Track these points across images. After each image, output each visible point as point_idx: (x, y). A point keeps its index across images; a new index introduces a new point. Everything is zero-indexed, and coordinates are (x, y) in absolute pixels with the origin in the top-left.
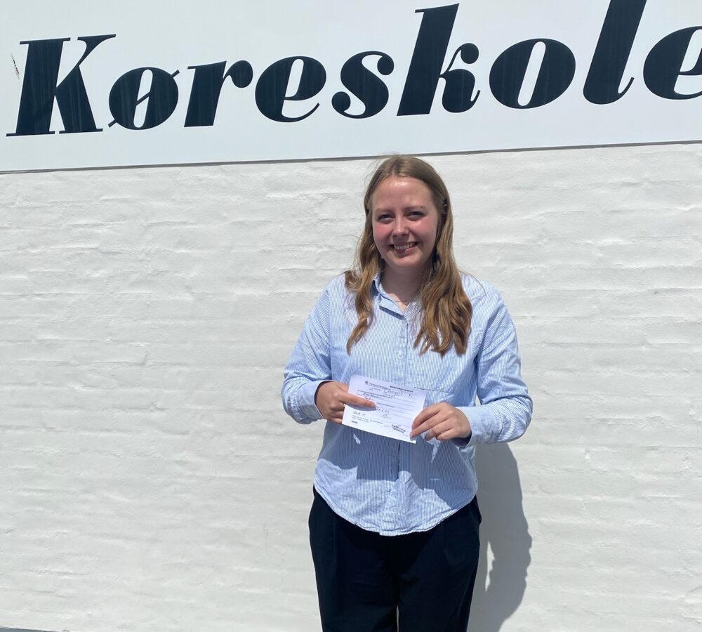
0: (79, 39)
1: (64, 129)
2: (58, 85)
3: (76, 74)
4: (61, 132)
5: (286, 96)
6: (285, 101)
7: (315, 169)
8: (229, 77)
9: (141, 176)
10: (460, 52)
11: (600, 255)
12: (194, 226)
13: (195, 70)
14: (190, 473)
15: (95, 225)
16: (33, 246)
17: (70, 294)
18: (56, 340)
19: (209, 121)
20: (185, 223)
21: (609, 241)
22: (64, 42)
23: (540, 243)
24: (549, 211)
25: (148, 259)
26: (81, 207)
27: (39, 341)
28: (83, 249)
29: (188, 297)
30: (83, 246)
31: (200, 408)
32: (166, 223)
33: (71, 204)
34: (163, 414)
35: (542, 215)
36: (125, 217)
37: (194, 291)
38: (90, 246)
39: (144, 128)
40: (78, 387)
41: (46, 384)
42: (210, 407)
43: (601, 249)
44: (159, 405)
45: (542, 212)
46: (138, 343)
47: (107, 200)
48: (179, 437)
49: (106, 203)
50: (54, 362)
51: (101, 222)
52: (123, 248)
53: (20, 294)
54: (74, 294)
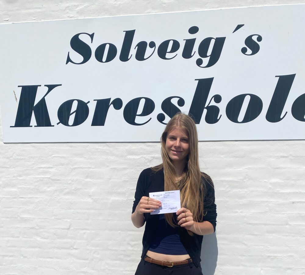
0: (45, 86)
1: (36, 125)
2: (34, 105)
3: (43, 101)
4: (35, 126)
5: (137, 114)
6: (136, 116)
7: (149, 146)
8: (112, 105)
9: (71, 147)
10: (214, 98)
12: (94, 169)
13: (96, 101)
15: (49, 168)
16: (20, 176)
17: (36, 198)
18: (29, 218)
19: (102, 124)
20: (90, 168)
21: (274, 180)
22: (38, 87)
25: (73, 183)
26: (43, 159)
27: (21, 218)
28: (43, 178)
29: (90, 200)
30: (43, 176)
31: (93, 248)
32: (81, 168)
33: (38, 158)
34: (77, 251)
35: (246, 168)
36: (63, 165)
37: (92, 197)
38: (46, 177)
39: (73, 125)
40: (38, 239)
41: (24, 237)
42: (98, 248)
43: (271, 184)
44: (75, 247)
45: (247, 167)
46: (67, 220)
47: (54, 157)
48: (83, 261)
49: (55, 158)
50: (28, 227)
51: (52, 166)
52: (61, 178)
53: (14, 197)
54: (38, 198)
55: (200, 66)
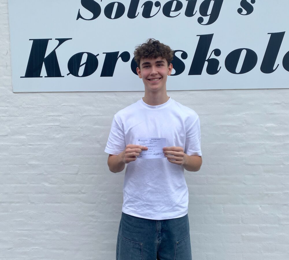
0: (56, 39)
1: (47, 76)
2: (45, 57)
3: (53, 54)
4: (45, 77)
8: (120, 58)
9: (81, 95)
10: (214, 52)
11: (266, 130)
12: (102, 117)
13: (106, 54)
14: (95, 220)
15: (59, 116)
16: (29, 124)
17: (45, 144)
18: (37, 164)
19: (111, 74)
21: (269, 125)
22: (49, 40)
23: (243, 125)
24: (247, 113)
25: (82, 130)
26: (52, 108)
27: (29, 165)
28: (52, 125)
29: (98, 146)
30: (52, 124)
31: (101, 192)
32: (90, 115)
34: (85, 195)
35: (244, 114)
36: (72, 113)
37: (101, 143)
38: (56, 124)
39: (82, 76)
40: (47, 184)
41: (31, 183)
42: (105, 192)
43: (267, 128)
44: (83, 191)
46: (75, 165)
47: (64, 105)
48: (91, 205)
50: (36, 173)
51: (61, 115)
52: (70, 125)
53: (22, 144)
54: (47, 145)
55: (201, 23)
